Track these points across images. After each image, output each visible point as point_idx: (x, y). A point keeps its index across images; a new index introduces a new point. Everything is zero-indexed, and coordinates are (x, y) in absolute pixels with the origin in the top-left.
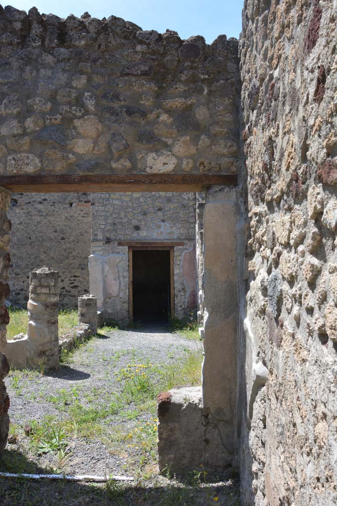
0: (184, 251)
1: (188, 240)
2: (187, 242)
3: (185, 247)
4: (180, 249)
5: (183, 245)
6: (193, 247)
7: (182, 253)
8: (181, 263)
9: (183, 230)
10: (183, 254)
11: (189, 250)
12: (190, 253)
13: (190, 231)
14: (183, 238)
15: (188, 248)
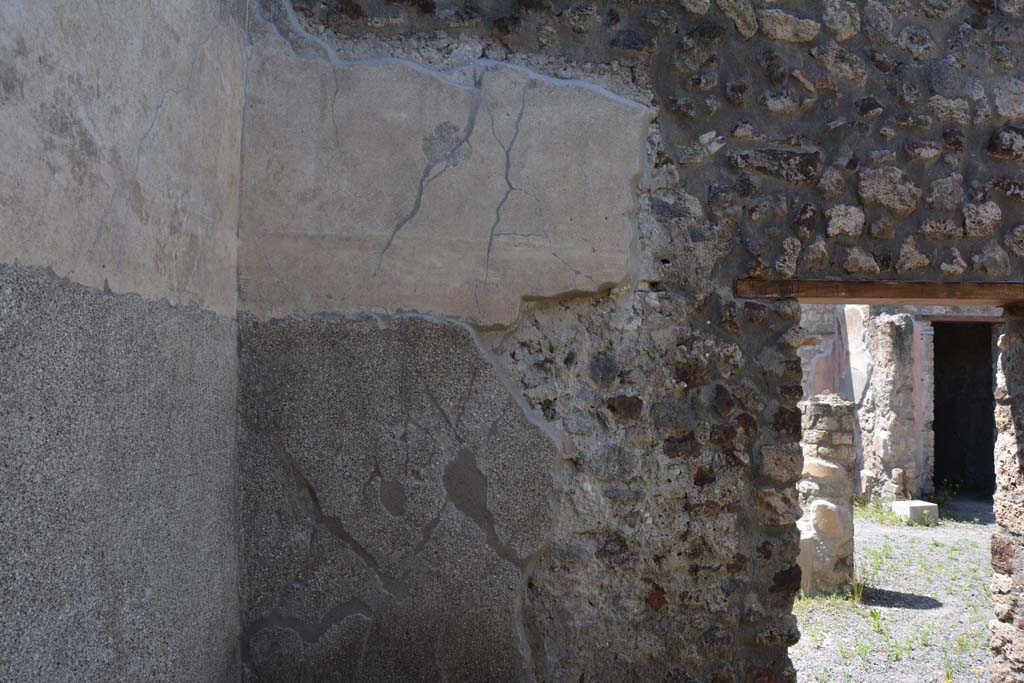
0: (814, 355)
1: (822, 334)
2: (820, 337)
3: (817, 347)
4: (807, 351)
5: (814, 345)
6: (832, 347)
7: (811, 358)
8: (811, 378)
9: (813, 315)
10: (814, 361)
11: (825, 354)
12: (827, 358)
13: (826, 317)
14: (812, 330)
15: (822, 349)
